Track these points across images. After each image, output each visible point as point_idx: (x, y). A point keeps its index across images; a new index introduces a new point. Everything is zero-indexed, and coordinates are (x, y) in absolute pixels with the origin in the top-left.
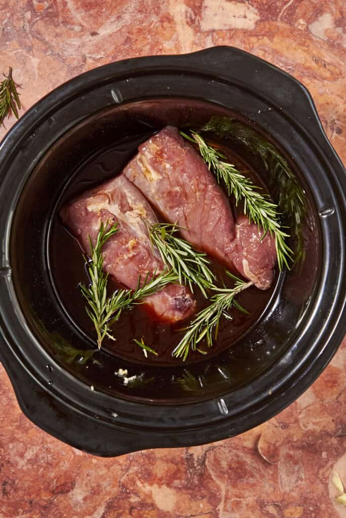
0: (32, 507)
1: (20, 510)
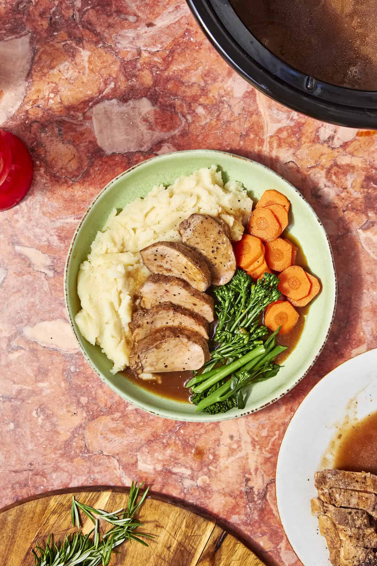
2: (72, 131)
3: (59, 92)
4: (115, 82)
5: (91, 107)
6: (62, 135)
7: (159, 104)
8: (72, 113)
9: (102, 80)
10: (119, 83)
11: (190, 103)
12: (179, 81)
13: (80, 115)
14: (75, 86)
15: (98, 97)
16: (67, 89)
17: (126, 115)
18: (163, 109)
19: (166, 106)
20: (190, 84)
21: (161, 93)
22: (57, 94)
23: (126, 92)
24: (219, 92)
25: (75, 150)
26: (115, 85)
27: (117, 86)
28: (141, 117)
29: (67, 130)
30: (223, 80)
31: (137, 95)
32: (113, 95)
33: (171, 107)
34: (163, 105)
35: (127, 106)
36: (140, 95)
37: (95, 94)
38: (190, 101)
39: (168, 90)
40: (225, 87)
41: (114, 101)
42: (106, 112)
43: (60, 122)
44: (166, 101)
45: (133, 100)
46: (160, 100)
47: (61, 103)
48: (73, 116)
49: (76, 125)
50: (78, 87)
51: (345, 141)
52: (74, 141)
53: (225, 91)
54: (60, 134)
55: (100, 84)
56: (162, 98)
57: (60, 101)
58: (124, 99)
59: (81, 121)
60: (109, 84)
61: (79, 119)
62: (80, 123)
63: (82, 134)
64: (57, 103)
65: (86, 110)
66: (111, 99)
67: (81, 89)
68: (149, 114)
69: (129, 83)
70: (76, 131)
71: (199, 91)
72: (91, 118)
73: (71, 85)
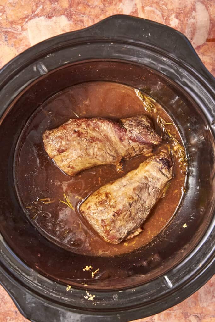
2: (14, 38)
3: (5, 11)
4: (43, 5)
5: (27, 22)
6: (7, 41)
7: (72, 19)
8: (14, 26)
9: (34, 4)
10: (46, 6)
11: (93, 19)
12: (87, 4)
13: (19, 27)
14: (16, 8)
15: (31, 15)
16: (10, 10)
17: (51, 27)
18: (76, 23)
19: (78, 21)
20: (94, 6)
21: (74, 12)
22: (4, 13)
23: (51, 12)
24: (113, 12)
25: (16, 51)
26: (43, 7)
27: (45, 8)
28: (61, 28)
29: (11, 37)
30: (116, 4)
31: (58, 14)
32: (42, 14)
33: (81, 22)
34: (75, 20)
35: (51, 21)
36: (60, 14)
37: (30, 13)
38: (93, 18)
39: (79, 10)
40: (118, 8)
41: (43, 18)
42: (37, 25)
43: (6, 32)
44: (77, 18)
45: (55, 17)
46: (74, 17)
47: (7, 19)
48: (14, 28)
49: (17, 34)
50: (18, 9)
51: (198, 45)
52: (15, 45)
53: (117, 11)
54: (6, 40)
55: (33, 6)
56: (75, 16)
57: (6, 18)
58: (49, 16)
59: (20, 31)
60: (39, 7)
61: (19, 30)
62: (19, 33)
63: (21, 40)
64: (4, 19)
65: (23, 24)
66: (41, 16)
67: (20, 10)
68: (66, 26)
69: (53, 6)
70: (17, 38)
71: (100, 11)
72: (26, 29)
73: (14, 7)
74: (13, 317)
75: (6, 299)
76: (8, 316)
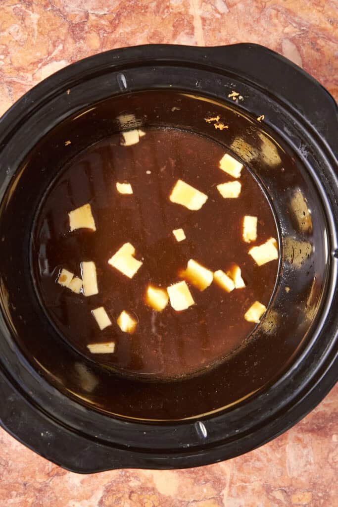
0: (26, 489)
1: (14, 493)
15: (46, 58)
57: (10, 63)
65: (35, 71)
74: (21, 491)
75: (11, 466)
76: (12, 490)
